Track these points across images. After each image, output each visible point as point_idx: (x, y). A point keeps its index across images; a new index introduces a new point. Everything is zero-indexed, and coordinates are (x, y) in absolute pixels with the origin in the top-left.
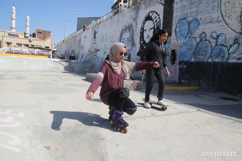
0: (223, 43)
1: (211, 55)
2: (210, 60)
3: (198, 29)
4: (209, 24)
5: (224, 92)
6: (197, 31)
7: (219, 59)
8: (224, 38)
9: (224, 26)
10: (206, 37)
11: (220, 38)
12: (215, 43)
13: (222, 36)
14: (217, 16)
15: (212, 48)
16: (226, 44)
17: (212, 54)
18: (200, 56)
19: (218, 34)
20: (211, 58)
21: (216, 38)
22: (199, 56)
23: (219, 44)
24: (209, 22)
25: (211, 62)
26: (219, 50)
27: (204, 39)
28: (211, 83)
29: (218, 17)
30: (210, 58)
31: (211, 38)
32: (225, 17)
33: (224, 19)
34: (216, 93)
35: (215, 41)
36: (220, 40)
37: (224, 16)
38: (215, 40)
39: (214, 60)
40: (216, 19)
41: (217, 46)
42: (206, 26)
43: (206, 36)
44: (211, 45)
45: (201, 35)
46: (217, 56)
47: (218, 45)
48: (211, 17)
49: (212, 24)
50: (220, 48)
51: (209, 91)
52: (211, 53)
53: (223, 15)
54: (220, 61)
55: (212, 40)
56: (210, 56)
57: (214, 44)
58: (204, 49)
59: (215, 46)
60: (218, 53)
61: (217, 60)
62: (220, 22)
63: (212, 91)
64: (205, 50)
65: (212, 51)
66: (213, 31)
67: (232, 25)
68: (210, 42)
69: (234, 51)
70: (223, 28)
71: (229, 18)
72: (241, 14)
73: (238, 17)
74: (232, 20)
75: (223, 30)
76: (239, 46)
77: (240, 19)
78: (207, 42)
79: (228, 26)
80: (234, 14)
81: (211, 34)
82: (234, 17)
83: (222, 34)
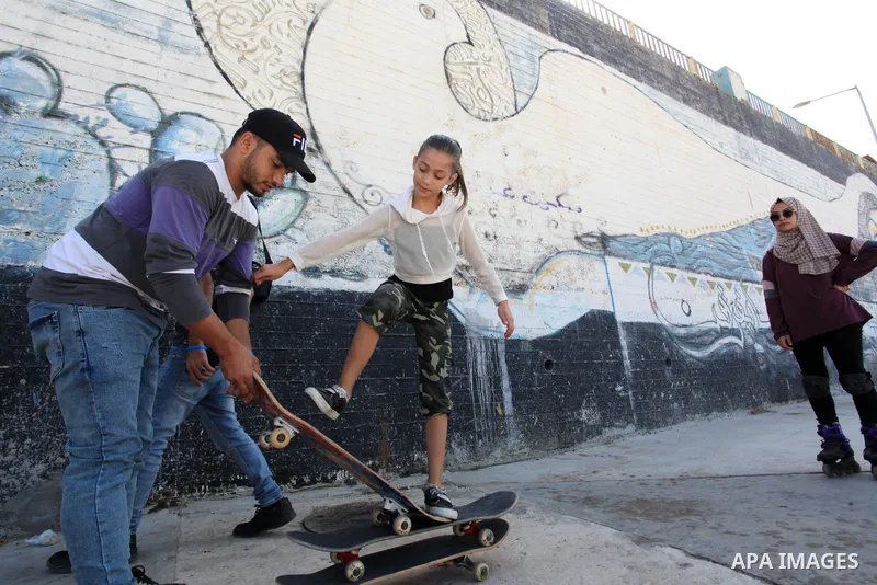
4: (95, 29)
8: (212, 145)
9: (210, 82)
10: (58, 97)
11: (181, 132)
12: (147, 153)
13: (199, 131)
19: (170, 107)
21: (153, 126)
24: (91, 13)
27: (42, 104)
29: (168, 21)
31: (106, 114)
32: (218, 41)
33: (207, 45)
34: (174, 504)
35: (149, 146)
36: (182, 148)
37: (207, 34)
40: (157, 22)
43: (58, 85)
44: (111, 159)
53: (203, 24)
55: (118, 131)
57: (132, 161)
58: (35, 174)
62: (183, 50)
66: (133, 81)
67: (258, 96)
68: (95, 137)
69: (280, 227)
70: (206, 87)
71: (243, 58)
72: (303, 67)
73: (289, 70)
74: (256, 72)
75: (205, 99)
76: (304, 206)
77: (299, 87)
78: (67, 130)
79: (237, 92)
80: (267, 53)
81: (112, 90)
82: (268, 67)
83: (200, 116)
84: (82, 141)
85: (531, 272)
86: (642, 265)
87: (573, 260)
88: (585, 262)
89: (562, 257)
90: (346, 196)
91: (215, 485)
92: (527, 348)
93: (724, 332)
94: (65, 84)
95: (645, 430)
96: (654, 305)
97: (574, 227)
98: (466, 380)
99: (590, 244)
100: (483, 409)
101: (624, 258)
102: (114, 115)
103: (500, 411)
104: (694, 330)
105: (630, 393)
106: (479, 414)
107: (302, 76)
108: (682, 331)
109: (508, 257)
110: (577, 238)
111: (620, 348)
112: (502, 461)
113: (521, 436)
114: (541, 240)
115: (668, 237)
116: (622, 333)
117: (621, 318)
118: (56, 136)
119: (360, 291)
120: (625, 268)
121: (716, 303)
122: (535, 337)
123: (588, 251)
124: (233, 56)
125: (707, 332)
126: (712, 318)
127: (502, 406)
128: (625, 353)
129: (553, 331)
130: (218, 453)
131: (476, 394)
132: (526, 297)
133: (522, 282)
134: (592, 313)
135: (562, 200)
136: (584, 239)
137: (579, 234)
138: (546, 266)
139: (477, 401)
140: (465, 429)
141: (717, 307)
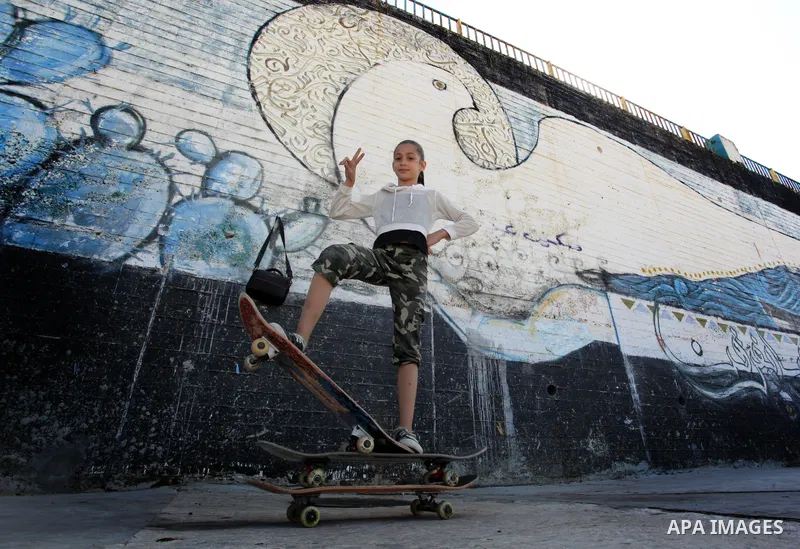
0: (243, 195)
1: (161, 232)
2: (148, 260)
3: (93, 76)
4: (178, 92)
5: (240, 470)
6: (83, 83)
7: (213, 265)
8: (253, 176)
9: (258, 130)
10: (141, 136)
11: (230, 165)
12: (200, 179)
13: (244, 166)
14: (228, 81)
15: (177, 199)
16: (263, 202)
17: (166, 229)
18: (70, 221)
19: (223, 147)
20: (162, 247)
21: (208, 160)
22: (54, 215)
23: (224, 190)
24: (176, 82)
25: (154, 271)
26: (218, 221)
27: (128, 141)
28: (133, 412)
29: (232, 87)
30: (154, 248)
31: (175, 150)
32: (267, 102)
33: (258, 104)
34: (176, 482)
35: (202, 174)
36: (228, 177)
37: (260, 97)
38: (201, 170)
39: (179, 266)
40: (223, 88)
41: (210, 200)
42: (151, 85)
43: (143, 129)
44: (172, 182)
45: (107, 115)
46: (199, 245)
47: (216, 194)
48: (193, 70)
49: (193, 97)
50: (226, 211)
51: (101, 483)
52: (161, 221)
53: (257, 90)
54: (218, 277)
55: (180, 162)
56: (154, 234)
57: (188, 185)
58: (113, 190)
59: (196, 196)
60: (215, 234)
61: (200, 269)
62: (240, 107)
63: (138, 475)
64: (117, 194)
65: (169, 211)
66: (198, 127)
67: (294, 142)
68: (163, 165)
69: (302, 243)
70: (253, 134)
71: (285, 114)
72: (333, 122)
73: (320, 125)
74: (295, 124)
75: (251, 143)
76: (324, 229)
77: (328, 137)
78: (144, 159)
79: (278, 138)
80: (304, 111)
81: (181, 133)
82: (305, 121)
83: (246, 154)
84: (152, 168)
85: (532, 300)
86: (645, 303)
87: (575, 293)
88: (587, 296)
89: (564, 289)
90: (361, 223)
91: (216, 468)
92: (530, 371)
93: (743, 376)
94: (148, 128)
95: (660, 470)
96: (661, 342)
97: (575, 264)
98: (466, 396)
99: (591, 279)
100: (483, 426)
101: (627, 295)
102: (180, 151)
103: (501, 432)
104: (709, 371)
105: (641, 427)
106: (479, 431)
107: (332, 129)
108: (694, 370)
109: (510, 286)
110: (578, 273)
111: (628, 381)
112: (503, 483)
113: (523, 458)
114: (542, 272)
115: (672, 279)
116: (628, 367)
117: (626, 351)
118: (134, 163)
119: (369, 304)
120: (629, 304)
121: (730, 345)
122: (537, 361)
123: (589, 286)
124: (278, 113)
125: (724, 374)
126: (727, 360)
127: (503, 426)
128: (634, 386)
129: (556, 358)
130: (223, 438)
131: (476, 411)
132: (528, 324)
133: (523, 309)
134: (595, 343)
135: (562, 239)
136: (586, 275)
137: (580, 270)
138: (547, 296)
139: (477, 417)
140: (464, 443)
141: (731, 349)
